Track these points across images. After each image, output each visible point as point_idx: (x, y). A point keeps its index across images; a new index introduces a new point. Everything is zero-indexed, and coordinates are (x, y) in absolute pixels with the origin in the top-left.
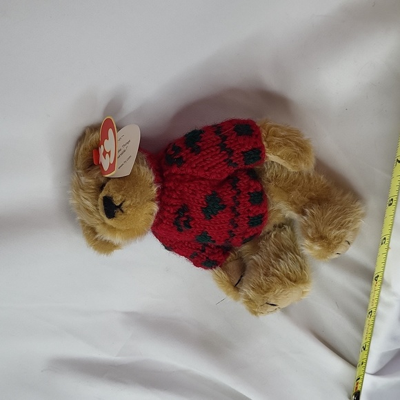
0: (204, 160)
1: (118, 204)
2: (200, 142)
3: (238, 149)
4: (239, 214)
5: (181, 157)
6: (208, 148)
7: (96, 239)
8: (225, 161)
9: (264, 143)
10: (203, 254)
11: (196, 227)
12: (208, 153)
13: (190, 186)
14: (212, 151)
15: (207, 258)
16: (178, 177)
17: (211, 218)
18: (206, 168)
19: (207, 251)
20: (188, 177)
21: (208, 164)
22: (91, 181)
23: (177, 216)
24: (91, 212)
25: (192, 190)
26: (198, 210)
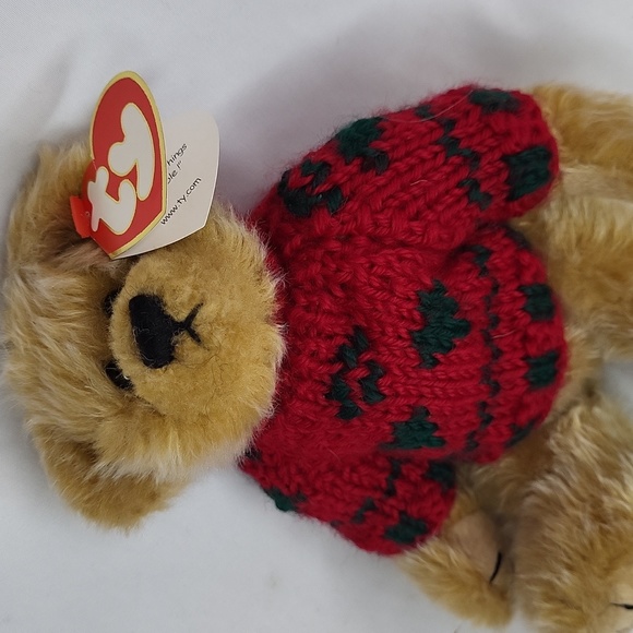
0: (405, 188)
1: (181, 316)
2: (385, 140)
3: (492, 149)
4: (500, 352)
5: (337, 188)
6: (408, 154)
7: (95, 480)
8: (459, 185)
9: (554, 132)
10: (392, 501)
11: (397, 395)
12: (412, 168)
13: (373, 265)
14: (423, 161)
15: (401, 513)
16: (334, 245)
17: (436, 362)
18: (412, 209)
19: (400, 492)
20: (362, 240)
21: (415, 198)
22: (74, 280)
23: (338, 367)
24: (81, 383)
25: (381, 277)
26: (400, 338)
